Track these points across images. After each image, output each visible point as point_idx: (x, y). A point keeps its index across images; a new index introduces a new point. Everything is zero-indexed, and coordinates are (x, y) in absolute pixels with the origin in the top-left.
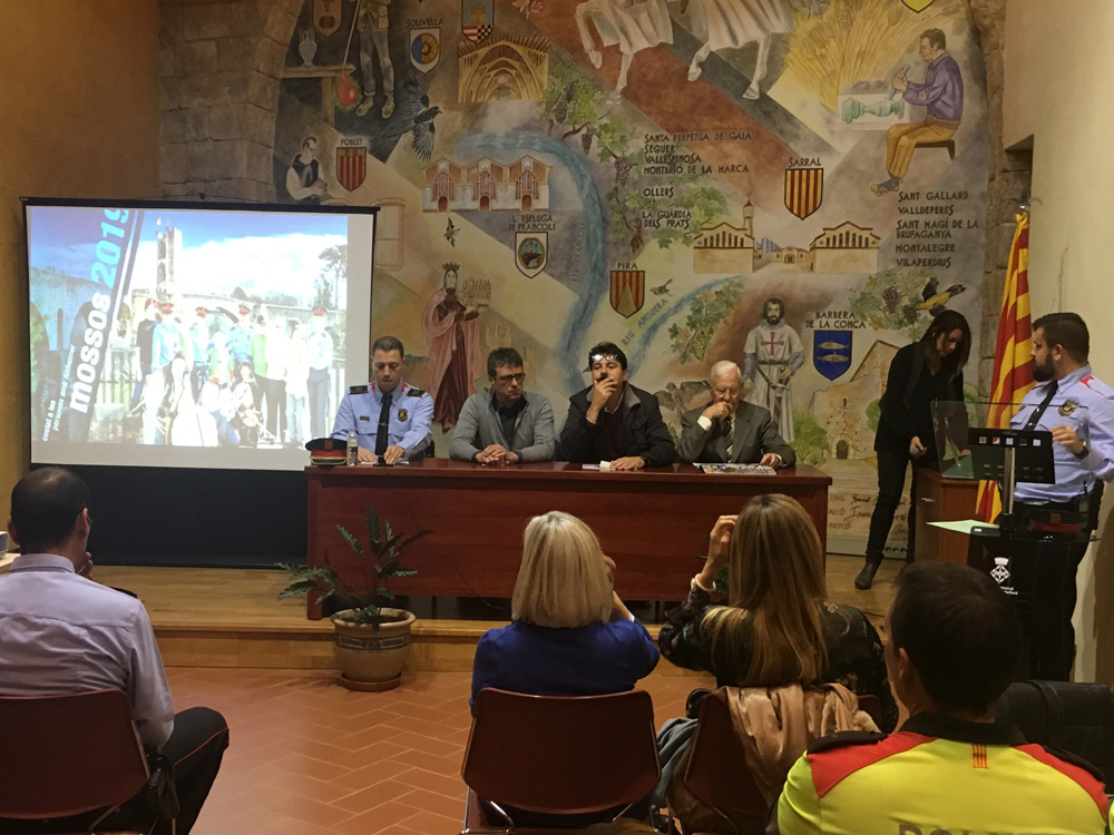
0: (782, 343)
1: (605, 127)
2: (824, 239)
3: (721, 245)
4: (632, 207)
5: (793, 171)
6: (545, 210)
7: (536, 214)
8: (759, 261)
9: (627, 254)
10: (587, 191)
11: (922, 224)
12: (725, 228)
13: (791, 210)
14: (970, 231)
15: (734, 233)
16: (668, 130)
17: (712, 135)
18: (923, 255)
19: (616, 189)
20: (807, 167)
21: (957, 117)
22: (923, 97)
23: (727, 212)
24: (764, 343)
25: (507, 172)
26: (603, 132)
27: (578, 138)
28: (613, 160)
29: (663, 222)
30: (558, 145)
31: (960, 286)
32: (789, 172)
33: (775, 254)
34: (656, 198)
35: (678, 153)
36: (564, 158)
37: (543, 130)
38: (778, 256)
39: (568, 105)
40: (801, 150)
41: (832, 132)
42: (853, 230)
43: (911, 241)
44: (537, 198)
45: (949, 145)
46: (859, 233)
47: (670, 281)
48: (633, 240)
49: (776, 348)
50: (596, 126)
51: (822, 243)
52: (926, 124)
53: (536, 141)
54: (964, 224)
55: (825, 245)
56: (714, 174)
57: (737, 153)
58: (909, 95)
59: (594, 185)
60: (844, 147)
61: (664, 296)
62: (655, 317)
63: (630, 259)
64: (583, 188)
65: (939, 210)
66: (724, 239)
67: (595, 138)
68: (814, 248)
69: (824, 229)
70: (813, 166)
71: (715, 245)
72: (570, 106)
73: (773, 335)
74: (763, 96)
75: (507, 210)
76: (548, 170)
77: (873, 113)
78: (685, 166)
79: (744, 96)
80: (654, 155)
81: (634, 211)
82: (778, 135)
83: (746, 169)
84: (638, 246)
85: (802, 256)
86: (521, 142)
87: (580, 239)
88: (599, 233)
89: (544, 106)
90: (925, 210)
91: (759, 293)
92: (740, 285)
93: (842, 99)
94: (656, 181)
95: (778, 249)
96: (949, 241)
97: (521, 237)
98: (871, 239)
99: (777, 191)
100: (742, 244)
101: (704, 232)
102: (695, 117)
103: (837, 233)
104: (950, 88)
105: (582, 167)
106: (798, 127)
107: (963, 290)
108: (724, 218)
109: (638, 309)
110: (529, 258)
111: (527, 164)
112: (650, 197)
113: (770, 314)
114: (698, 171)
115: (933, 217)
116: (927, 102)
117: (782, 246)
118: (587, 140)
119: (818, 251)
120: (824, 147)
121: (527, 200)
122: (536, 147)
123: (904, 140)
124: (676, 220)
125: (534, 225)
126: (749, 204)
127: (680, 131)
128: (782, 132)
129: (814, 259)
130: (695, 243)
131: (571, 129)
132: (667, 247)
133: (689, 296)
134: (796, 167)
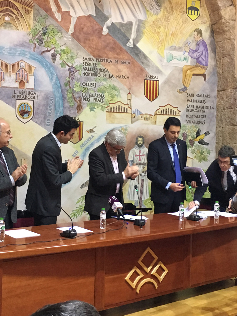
0: (144, 155)
1: (63, 51)
2: (160, 111)
3: (118, 111)
4: (77, 91)
5: (147, 80)
6: (32, 89)
7: (27, 91)
8: (134, 119)
9: (75, 113)
10: (54, 81)
11: (195, 107)
12: (119, 103)
13: (147, 97)
14: (211, 110)
15: (123, 106)
16: (94, 56)
17: (113, 61)
18: (196, 119)
19: (69, 81)
20: (153, 79)
21: (206, 65)
22: (195, 55)
23: (120, 97)
24: (136, 155)
25: (10, 68)
26: (62, 53)
27: (49, 54)
28: (67, 67)
29: (92, 99)
30: (39, 57)
31: (208, 132)
32: (146, 81)
33: (141, 116)
34: (88, 87)
35: (98, 67)
36: (42, 63)
37: (31, 49)
38: (142, 117)
39: (44, 37)
40: (150, 72)
41: (162, 65)
42: (171, 108)
43: (191, 113)
44: (28, 82)
45: (204, 75)
46: (173, 109)
47: (95, 127)
48: (78, 106)
49: (142, 157)
50: (59, 50)
51: (159, 112)
52: (196, 66)
53: (27, 53)
54: (209, 108)
55: (160, 113)
56: (115, 78)
57: (124, 70)
58: (191, 54)
59: (58, 78)
60: (167, 72)
61: (92, 134)
62: (88, 144)
63: (76, 116)
64: (52, 79)
65: (201, 101)
66: (119, 108)
67: (58, 56)
68: (156, 114)
69: (160, 107)
70: (155, 79)
71: (115, 111)
72: (45, 37)
73: (140, 151)
74: (135, 46)
75: (11, 87)
76: (33, 69)
77: (178, 60)
78: (102, 73)
79: (127, 45)
80: (87, 67)
81: (78, 93)
82: (141, 64)
83: (128, 77)
84: (80, 110)
85: (151, 118)
86: (18, 53)
87: (51, 105)
88: (61, 102)
89: (31, 36)
90: (196, 101)
91: (134, 134)
92: (126, 130)
93: (166, 52)
94: (88, 79)
95: (142, 114)
96: (204, 114)
97: (19, 102)
98: (177, 112)
99: (140, 89)
100: (127, 111)
101: (110, 105)
102: (106, 51)
103: (165, 108)
104: (204, 53)
105: (51, 69)
106: (149, 61)
107: (209, 133)
108: (119, 99)
109: (80, 140)
110: (23, 113)
111: (22, 64)
112: (85, 86)
113: (139, 143)
114: (108, 76)
115: (199, 104)
116: (196, 58)
117: (143, 113)
118: (54, 56)
119: (157, 116)
120: (159, 71)
121: (22, 83)
122: (27, 56)
123: (188, 72)
124: (98, 98)
125: (26, 96)
126: (129, 93)
127: (98, 57)
128: (143, 63)
129: (156, 119)
130: (106, 110)
131: (46, 49)
132: (94, 111)
133: (104, 134)
134: (148, 79)
